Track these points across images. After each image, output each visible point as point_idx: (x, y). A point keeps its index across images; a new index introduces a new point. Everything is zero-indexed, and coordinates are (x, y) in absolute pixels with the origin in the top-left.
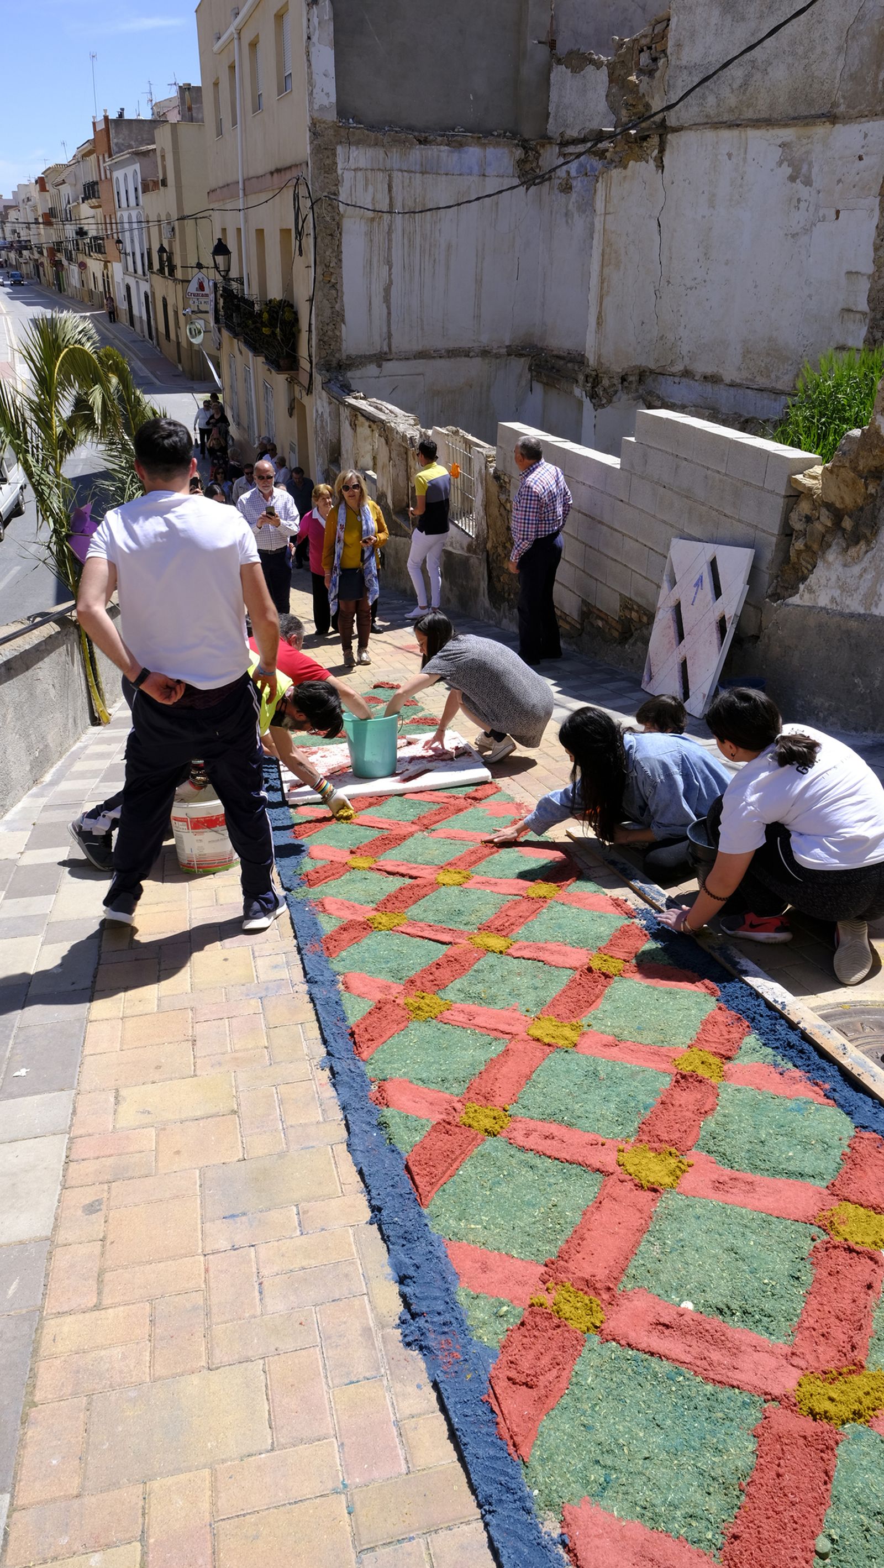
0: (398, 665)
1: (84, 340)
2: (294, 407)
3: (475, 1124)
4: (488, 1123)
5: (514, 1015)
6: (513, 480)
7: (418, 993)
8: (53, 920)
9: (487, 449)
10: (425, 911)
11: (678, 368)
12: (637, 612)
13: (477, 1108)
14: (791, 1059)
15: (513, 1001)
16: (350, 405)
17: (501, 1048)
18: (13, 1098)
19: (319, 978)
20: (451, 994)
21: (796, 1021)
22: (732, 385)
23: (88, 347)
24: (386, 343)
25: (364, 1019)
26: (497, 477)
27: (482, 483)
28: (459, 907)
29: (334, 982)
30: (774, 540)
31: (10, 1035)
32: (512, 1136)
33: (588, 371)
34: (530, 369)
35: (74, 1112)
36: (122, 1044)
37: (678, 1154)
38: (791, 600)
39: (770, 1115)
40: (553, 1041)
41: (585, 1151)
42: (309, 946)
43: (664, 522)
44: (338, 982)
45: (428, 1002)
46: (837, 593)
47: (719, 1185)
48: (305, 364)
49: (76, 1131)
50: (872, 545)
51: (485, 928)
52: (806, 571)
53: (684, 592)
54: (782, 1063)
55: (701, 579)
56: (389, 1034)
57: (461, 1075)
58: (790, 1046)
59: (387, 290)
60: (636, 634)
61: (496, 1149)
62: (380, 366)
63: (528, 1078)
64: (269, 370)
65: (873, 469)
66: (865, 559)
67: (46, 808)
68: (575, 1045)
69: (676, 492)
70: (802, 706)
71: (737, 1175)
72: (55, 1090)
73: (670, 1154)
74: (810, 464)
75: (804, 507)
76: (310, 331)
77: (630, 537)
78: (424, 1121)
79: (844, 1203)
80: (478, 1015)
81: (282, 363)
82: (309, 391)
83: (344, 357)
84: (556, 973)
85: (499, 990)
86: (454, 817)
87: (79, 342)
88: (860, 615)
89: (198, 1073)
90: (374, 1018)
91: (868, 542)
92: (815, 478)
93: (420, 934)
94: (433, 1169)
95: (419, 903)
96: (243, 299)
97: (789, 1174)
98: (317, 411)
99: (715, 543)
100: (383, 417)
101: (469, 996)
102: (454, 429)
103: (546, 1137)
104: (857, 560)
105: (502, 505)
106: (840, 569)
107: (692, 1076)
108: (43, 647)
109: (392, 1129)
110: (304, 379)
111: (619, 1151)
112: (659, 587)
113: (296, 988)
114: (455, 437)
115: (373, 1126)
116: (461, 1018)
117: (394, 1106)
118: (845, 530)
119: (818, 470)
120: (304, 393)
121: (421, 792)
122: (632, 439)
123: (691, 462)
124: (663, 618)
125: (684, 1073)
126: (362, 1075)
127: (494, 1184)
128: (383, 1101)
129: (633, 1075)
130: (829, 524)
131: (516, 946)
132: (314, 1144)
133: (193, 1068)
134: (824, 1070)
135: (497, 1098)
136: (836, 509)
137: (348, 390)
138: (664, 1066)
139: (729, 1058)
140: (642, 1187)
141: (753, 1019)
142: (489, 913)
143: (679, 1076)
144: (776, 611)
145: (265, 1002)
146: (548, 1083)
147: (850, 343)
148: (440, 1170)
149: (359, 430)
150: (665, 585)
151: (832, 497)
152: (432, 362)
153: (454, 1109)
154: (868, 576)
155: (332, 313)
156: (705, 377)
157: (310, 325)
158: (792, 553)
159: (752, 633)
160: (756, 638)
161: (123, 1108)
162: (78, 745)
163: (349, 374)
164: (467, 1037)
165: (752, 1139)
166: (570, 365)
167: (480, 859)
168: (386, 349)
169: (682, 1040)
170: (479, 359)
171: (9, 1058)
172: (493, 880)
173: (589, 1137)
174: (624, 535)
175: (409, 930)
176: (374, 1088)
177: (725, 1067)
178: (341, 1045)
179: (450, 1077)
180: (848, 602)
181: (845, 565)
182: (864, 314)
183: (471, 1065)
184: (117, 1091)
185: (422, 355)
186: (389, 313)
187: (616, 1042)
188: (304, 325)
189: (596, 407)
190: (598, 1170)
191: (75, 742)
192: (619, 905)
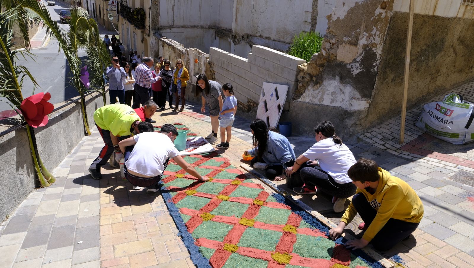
0: (181, 118)
1: (85, 16)
2: (143, 40)
3: (228, 249)
4: (232, 249)
5: (234, 218)
6: (214, 64)
7: (204, 213)
8: (83, 195)
9: (206, 55)
10: (202, 189)
11: (258, 35)
12: (253, 103)
13: (228, 245)
14: (314, 226)
15: (233, 214)
16: (162, 41)
17: (232, 228)
18: (79, 250)
19: (172, 210)
20: (214, 212)
21: (314, 216)
22: (274, 40)
23: (86, 18)
24: (172, 23)
25: (189, 221)
26: (209, 63)
27: (205, 65)
28: (212, 188)
29: (177, 211)
30: (293, 83)
31: (74, 231)
32: (239, 252)
33: (233, 34)
34: (215, 33)
35: (100, 253)
36: (112, 232)
37: (288, 254)
38: (298, 100)
39: (312, 241)
40: (246, 225)
41: (262, 255)
42: (168, 200)
43: (261, 77)
44: (179, 211)
45: (208, 215)
46: (311, 98)
47: (301, 262)
48: (147, 27)
49: (102, 259)
50: (321, 85)
51: (221, 193)
52: (302, 92)
53: (267, 97)
54: (313, 227)
55: (272, 94)
56: (197, 225)
57: (221, 236)
58: (314, 223)
59: (173, 7)
60: (252, 109)
61: (235, 256)
62: (171, 29)
63: (241, 235)
64: (135, 29)
65: (321, 64)
66: (319, 89)
67: (74, 161)
68: (253, 226)
69: (264, 69)
70: (302, 130)
71: (305, 258)
72: (93, 247)
73: (286, 254)
74: (303, 62)
75: (302, 74)
76: (149, 18)
77: (250, 81)
78: (213, 250)
79: (336, 264)
80: (223, 218)
81: (140, 27)
82: (149, 36)
83: (160, 26)
84: (244, 205)
85: (228, 211)
86: (206, 162)
87: (83, 16)
88: (318, 104)
89: (139, 239)
90: (192, 221)
91: (320, 84)
92: (304, 66)
93: (201, 196)
94: (218, 263)
95: (200, 187)
96: (127, 7)
97: (320, 257)
98: (151, 42)
99: (276, 84)
100: (173, 44)
101: (219, 213)
102: (196, 49)
103: (250, 252)
104: (317, 89)
105: (211, 71)
106: (312, 91)
107: (288, 232)
108: (71, 110)
109: (203, 252)
110: (147, 32)
111: (271, 254)
112: (259, 96)
113: (166, 213)
114: (196, 51)
115: (197, 252)
116: (218, 219)
117: (202, 246)
118: (313, 81)
119: (306, 64)
120: (147, 36)
121: (194, 155)
122: (251, 54)
123: (269, 60)
124: (261, 105)
125: (286, 231)
126: (191, 237)
127: (236, 266)
128: (198, 244)
129: (271, 233)
130: (309, 79)
131: (231, 198)
132: (180, 258)
133: (137, 238)
134: (324, 228)
135: (233, 242)
136: (311, 75)
137: (162, 37)
138: (280, 230)
139: (297, 227)
140: (279, 264)
141: (302, 216)
142: (221, 189)
143: (285, 232)
144: (294, 103)
145: (157, 217)
146: (247, 237)
147: (306, 30)
148: (220, 263)
149: (165, 48)
150: (261, 95)
151: (310, 72)
152: (186, 29)
153: (221, 246)
154: (320, 94)
155: (156, 13)
156: (266, 38)
157: (149, 16)
158: (298, 87)
159: (287, 109)
160: (288, 111)
161: (116, 251)
162: (81, 141)
163: (161, 31)
164: (221, 225)
165: (308, 249)
166: (227, 32)
167: (216, 174)
168: (172, 24)
169: (284, 222)
170: (200, 29)
171: (75, 238)
172: (221, 180)
173: (263, 251)
174: (249, 81)
175: (198, 195)
176: (195, 241)
177: (297, 229)
178: (183, 229)
179: (218, 236)
180: (315, 101)
181: (314, 90)
182: (310, 23)
183: (224, 233)
184: (113, 246)
185: (183, 27)
186: (174, 14)
187: (265, 224)
188: (147, 15)
189: (235, 44)
190: (266, 260)
191: (80, 140)
192: (259, 186)
